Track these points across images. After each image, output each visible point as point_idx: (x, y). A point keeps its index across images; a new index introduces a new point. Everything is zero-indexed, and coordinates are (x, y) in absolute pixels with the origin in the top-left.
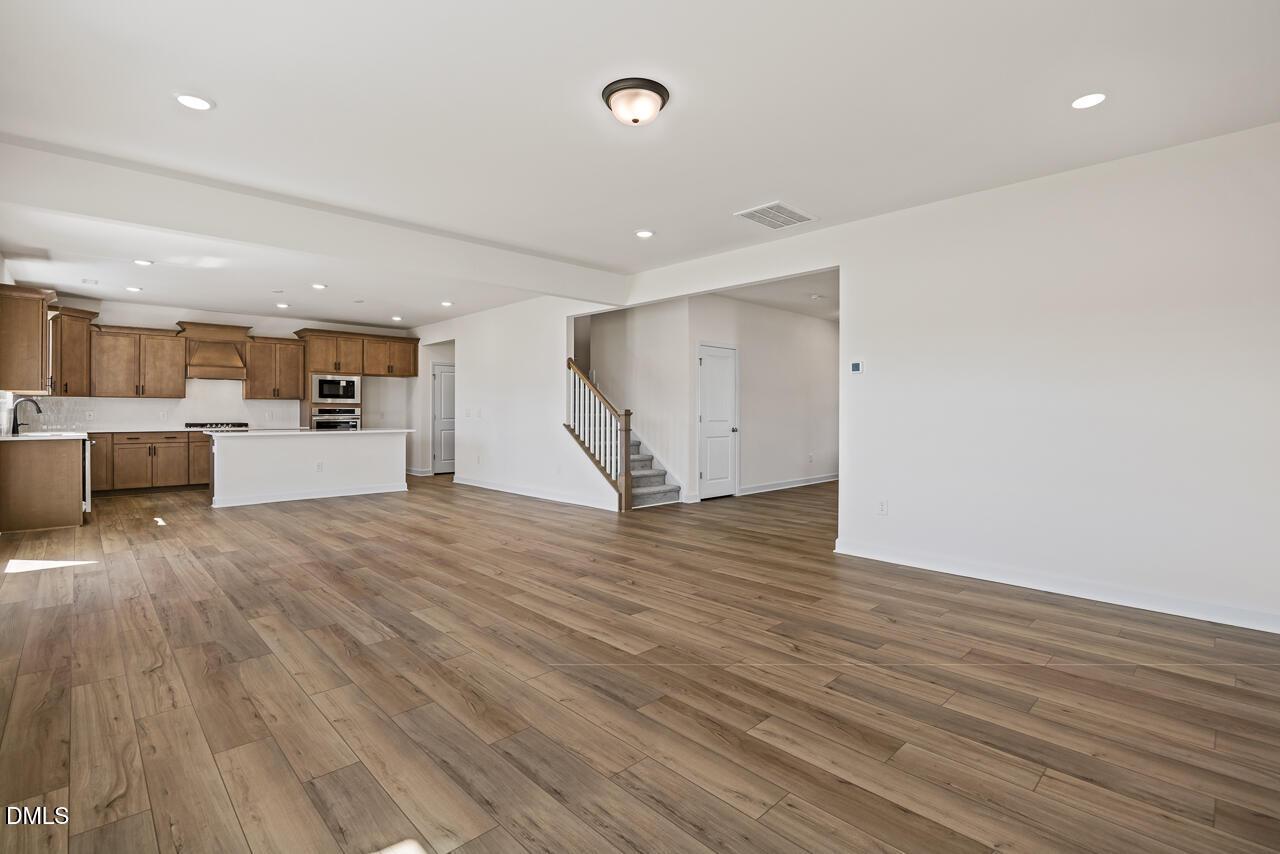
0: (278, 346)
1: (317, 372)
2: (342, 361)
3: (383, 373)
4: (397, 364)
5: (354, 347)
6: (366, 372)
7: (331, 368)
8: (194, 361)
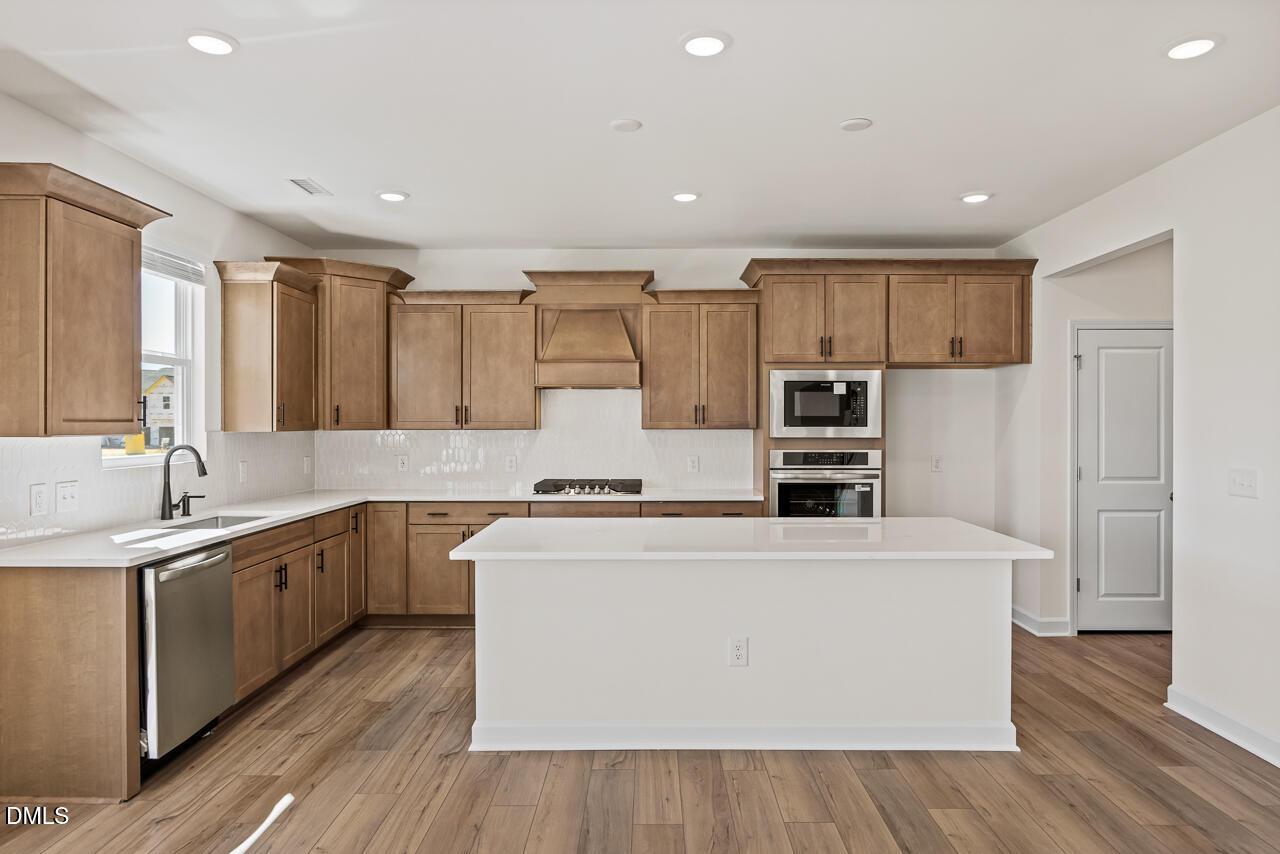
0: (704, 309)
1: (781, 363)
2: (839, 332)
3: (936, 359)
4: (974, 335)
5: (868, 295)
6: (897, 358)
7: (813, 353)
8: (549, 352)
